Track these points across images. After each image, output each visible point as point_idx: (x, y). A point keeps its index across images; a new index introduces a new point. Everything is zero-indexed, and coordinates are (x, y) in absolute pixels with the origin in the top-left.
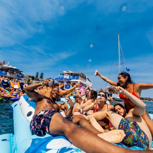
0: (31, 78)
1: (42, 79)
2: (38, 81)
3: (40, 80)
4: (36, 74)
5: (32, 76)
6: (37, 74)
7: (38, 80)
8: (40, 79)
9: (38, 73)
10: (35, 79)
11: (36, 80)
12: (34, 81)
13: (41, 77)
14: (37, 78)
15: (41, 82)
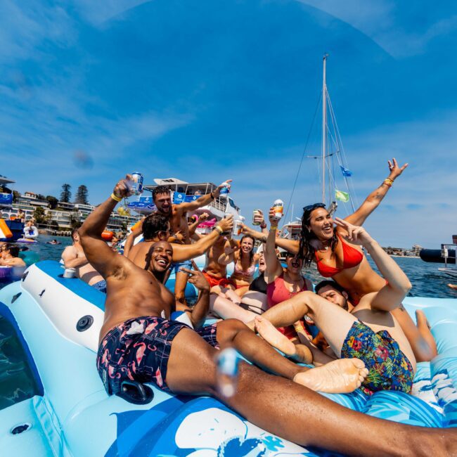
0: (47, 204)
1: (84, 206)
2: (72, 213)
3: (79, 209)
4: (63, 190)
5: (48, 197)
6: (66, 190)
7: (71, 210)
8: (77, 206)
9: (66, 187)
10: (59, 206)
11: (65, 209)
12: (57, 211)
14: (66, 201)
15: (81, 215)
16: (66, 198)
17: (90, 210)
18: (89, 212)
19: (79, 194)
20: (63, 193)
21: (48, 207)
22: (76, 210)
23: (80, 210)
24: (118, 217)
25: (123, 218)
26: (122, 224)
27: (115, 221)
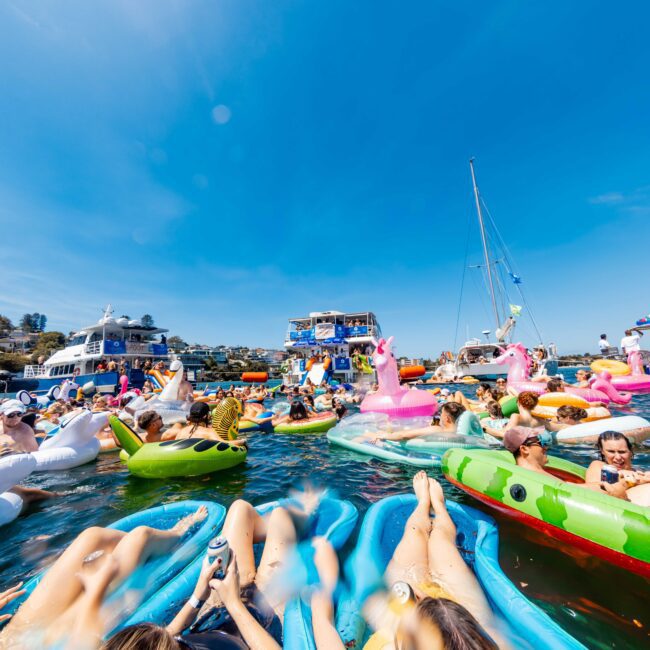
24: (196, 353)
26: (204, 362)
27: (195, 359)
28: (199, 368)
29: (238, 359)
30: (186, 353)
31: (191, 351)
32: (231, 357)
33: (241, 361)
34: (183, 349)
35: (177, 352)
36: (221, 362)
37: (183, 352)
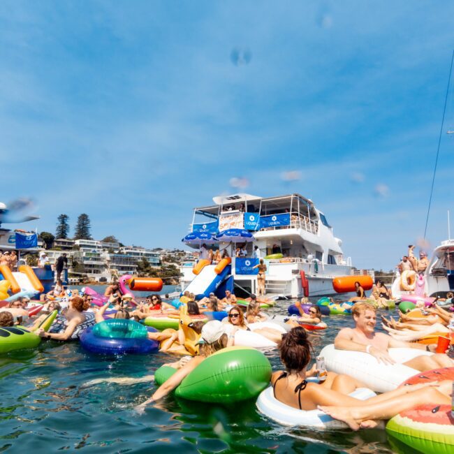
0: (41, 244)
1: (85, 242)
2: (73, 252)
3: (81, 246)
4: (59, 223)
5: (42, 234)
6: (63, 222)
7: (71, 249)
8: (78, 242)
9: (63, 218)
10: (56, 244)
11: (65, 248)
12: (54, 252)
13: (83, 232)
14: (64, 237)
15: (84, 254)
16: (63, 233)
17: (94, 247)
18: (93, 249)
19: (79, 226)
20: (59, 227)
21: (42, 247)
22: (77, 248)
23: (81, 248)
24: (130, 253)
25: (138, 254)
26: (137, 263)
27: (128, 260)
28: (131, 269)
29: (172, 262)
30: (120, 253)
31: (125, 251)
32: (166, 260)
33: (175, 264)
34: (117, 249)
35: (111, 252)
36: (154, 264)
37: (117, 252)
